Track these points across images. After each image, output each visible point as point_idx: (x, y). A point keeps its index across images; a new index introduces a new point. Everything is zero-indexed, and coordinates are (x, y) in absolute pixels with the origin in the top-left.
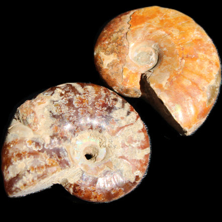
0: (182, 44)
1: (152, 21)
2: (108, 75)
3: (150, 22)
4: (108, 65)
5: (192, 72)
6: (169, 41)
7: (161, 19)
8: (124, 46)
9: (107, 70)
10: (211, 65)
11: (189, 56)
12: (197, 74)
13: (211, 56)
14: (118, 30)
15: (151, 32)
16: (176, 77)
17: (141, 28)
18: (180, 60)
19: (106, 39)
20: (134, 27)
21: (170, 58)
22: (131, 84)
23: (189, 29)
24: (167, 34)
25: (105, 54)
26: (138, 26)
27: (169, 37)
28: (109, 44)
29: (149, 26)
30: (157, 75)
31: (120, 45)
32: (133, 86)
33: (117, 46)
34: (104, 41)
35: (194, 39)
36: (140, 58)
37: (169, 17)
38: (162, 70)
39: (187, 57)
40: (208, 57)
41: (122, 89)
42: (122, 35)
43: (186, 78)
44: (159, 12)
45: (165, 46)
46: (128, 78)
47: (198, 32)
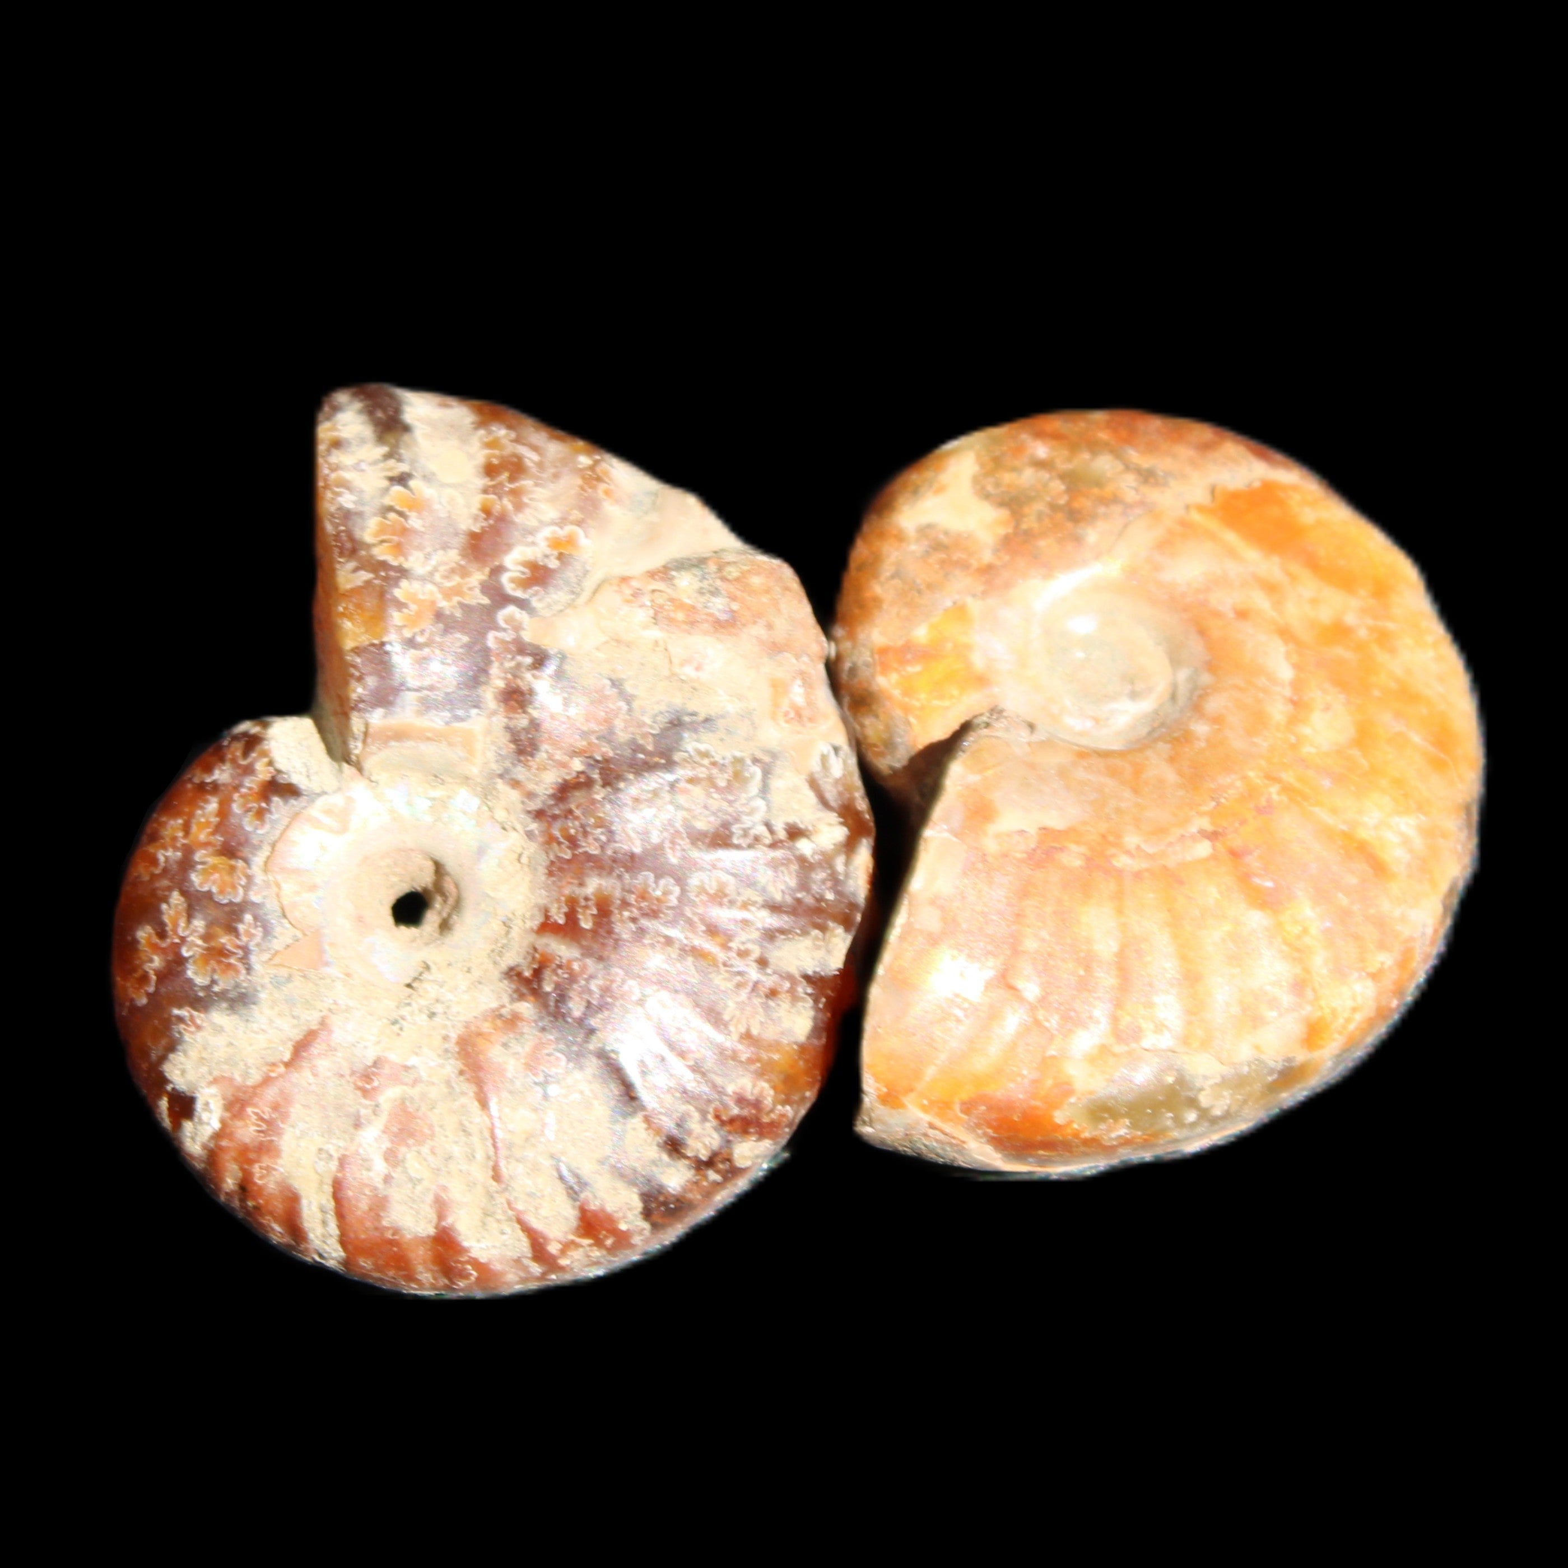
0: (1287, 789)
1: (1309, 586)
2: (877, 559)
3: (1293, 578)
4: (930, 526)
5: (1175, 922)
6: (1258, 721)
7: (1350, 619)
8: (1078, 540)
9: (900, 537)
10: (1286, 999)
11: (1253, 862)
12: (1184, 958)
13: (1339, 972)
14: (1145, 462)
15: (1242, 614)
16: (1088, 860)
17: (1232, 553)
18: (1194, 829)
19: (1057, 437)
20: (1212, 524)
21: (1170, 775)
22: (908, 692)
23: (1398, 783)
24: (1288, 692)
25: (976, 480)
26: (1231, 537)
27: (1278, 711)
28: (1040, 464)
29: (1270, 588)
30: (1032, 766)
31: (1075, 516)
32: (907, 709)
33: (1054, 507)
34: (1039, 435)
35: (1363, 834)
36: (1080, 655)
37: (1392, 651)
38: (1081, 774)
39: (1235, 854)
40: (1319, 961)
41: (853, 671)
42: (1130, 496)
43: (1120, 911)
44: (1381, 590)
45: (1217, 720)
46: (926, 655)
47: (1418, 842)
